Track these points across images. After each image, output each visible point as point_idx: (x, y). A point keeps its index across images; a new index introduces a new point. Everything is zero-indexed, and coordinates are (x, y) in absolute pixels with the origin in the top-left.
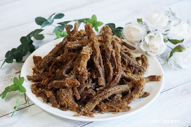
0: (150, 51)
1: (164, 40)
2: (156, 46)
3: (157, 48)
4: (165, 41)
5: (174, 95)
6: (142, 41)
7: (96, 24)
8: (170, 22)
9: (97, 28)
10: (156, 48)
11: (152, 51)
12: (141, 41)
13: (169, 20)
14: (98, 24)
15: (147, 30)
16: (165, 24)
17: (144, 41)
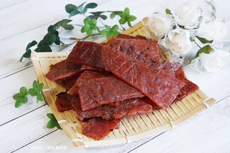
0: (173, 49)
1: (191, 38)
2: (179, 45)
3: (181, 47)
4: (192, 40)
5: (215, 114)
6: (165, 37)
7: (129, 18)
8: (201, 17)
9: (130, 23)
10: (179, 47)
11: (174, 49)
12: (163, 38)
13: (200, 16)
14: (131, 18)
15: (174, 24)
16: (195, 20)
17: (168, 37)
